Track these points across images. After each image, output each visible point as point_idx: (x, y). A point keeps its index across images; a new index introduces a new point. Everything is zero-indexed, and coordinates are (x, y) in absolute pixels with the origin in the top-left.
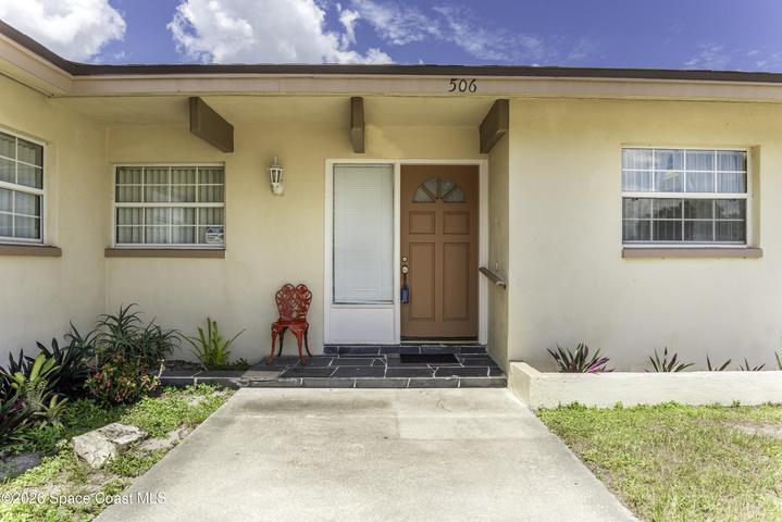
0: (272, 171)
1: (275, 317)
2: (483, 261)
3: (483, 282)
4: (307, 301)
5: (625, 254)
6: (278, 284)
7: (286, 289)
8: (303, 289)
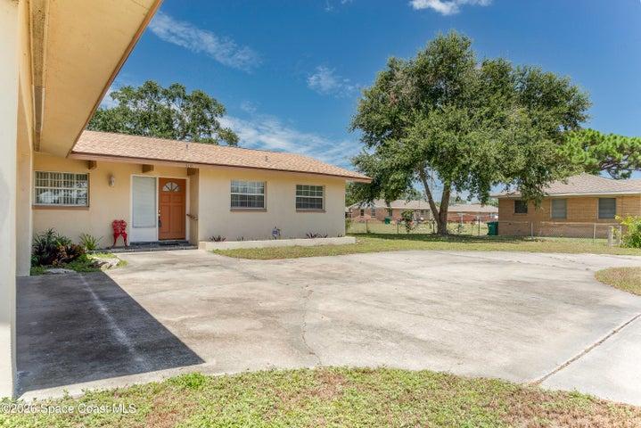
0: (110, 179)
1: (113, 232)
2: (188, 211)
3: (188, 219)
4: (125, 226)
5: (231, 211)
6: (112, 220)
7: (115, 222)
8: (123, 222)
